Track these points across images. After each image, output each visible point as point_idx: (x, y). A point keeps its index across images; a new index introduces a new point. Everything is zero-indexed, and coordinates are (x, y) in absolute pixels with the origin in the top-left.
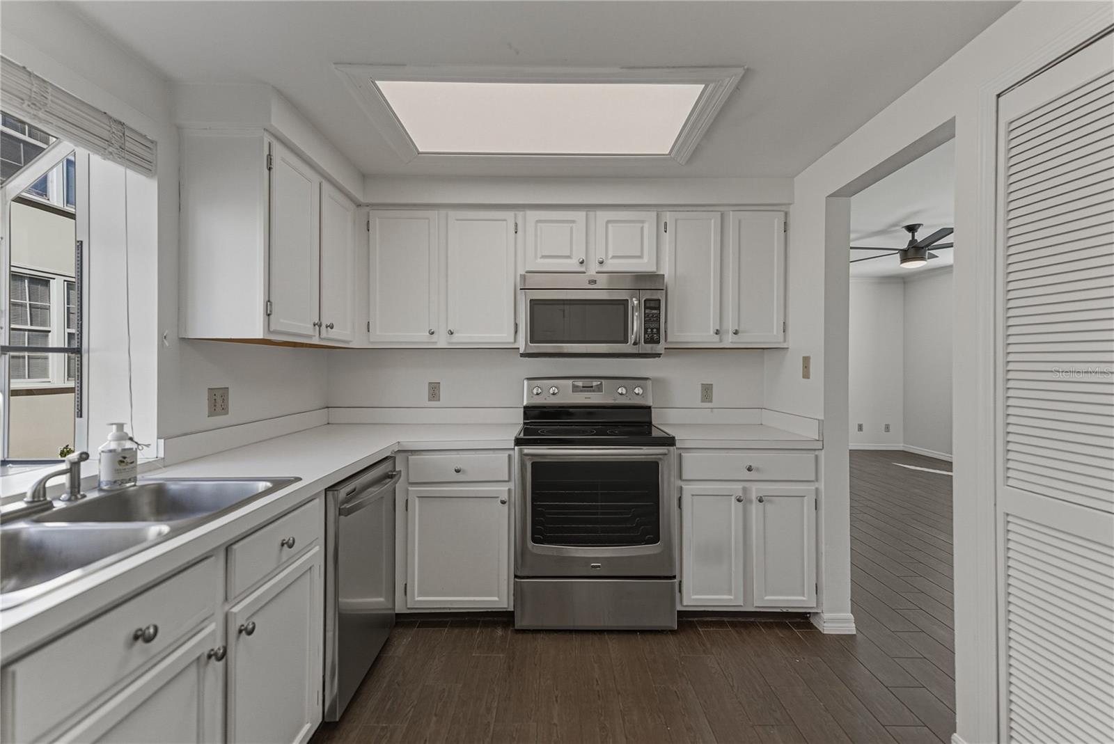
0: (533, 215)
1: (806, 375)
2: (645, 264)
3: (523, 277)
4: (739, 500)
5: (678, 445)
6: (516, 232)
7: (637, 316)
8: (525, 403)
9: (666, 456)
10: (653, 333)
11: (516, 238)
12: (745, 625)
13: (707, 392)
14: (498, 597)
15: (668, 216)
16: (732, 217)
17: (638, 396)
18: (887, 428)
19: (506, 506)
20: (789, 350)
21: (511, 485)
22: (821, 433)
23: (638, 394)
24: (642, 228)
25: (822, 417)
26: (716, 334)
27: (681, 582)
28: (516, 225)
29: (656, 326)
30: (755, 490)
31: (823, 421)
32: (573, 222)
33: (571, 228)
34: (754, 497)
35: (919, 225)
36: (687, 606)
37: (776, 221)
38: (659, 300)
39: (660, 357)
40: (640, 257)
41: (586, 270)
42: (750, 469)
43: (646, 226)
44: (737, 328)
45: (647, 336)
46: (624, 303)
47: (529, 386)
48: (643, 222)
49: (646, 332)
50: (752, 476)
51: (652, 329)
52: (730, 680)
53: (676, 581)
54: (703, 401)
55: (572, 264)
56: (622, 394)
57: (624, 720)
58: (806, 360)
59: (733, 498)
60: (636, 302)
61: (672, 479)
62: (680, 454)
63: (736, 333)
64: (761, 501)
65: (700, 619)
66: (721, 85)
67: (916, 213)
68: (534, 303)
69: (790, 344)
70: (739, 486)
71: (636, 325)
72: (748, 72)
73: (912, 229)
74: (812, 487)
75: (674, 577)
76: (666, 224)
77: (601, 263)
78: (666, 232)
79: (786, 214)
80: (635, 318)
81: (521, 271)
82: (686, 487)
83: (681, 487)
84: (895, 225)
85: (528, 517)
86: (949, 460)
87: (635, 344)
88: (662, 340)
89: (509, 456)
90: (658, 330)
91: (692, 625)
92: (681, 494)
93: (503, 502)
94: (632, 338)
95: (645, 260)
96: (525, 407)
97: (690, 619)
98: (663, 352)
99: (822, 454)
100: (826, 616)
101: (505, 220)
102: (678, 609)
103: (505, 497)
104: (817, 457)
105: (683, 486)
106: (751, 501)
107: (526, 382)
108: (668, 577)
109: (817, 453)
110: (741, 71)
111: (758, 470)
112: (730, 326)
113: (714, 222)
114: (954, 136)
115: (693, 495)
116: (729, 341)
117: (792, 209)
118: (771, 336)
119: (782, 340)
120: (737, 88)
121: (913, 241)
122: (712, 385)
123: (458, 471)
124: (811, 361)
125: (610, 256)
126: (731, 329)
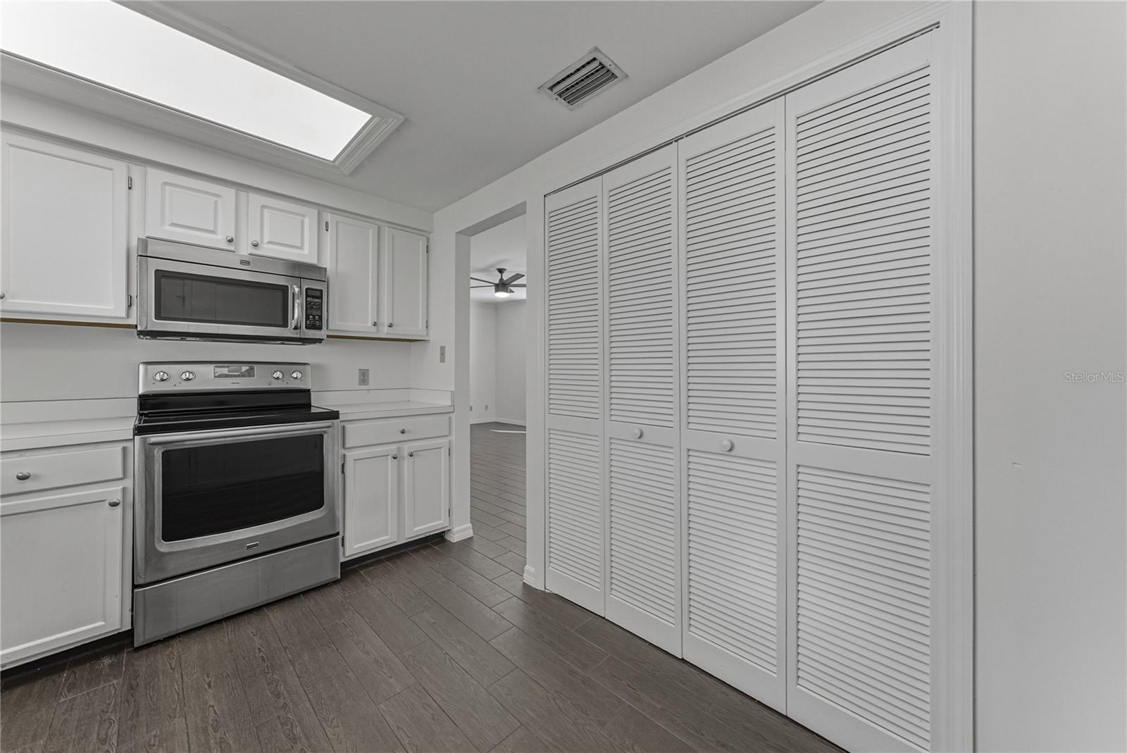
0: (155, 175)
1: (443, 360)
2: (306, 255)
3: (144, 243)
4: (394, 458)
5: (341, 417)
6: (130, 188)
7: (298, 304)
8: (141, 392)
9: (330, 429)
10: (315, 318)
11: (129, 196)
12: (398, 557)
13: (364, 376)
14: (105, 621)
15: (328, 217)
16: (386, 232)
17: (296, 380)
18: (487, 407)
19: (119, 509)
20: (431, 342)
21: (128, 483)
22: (453, 401)
23: (296, 378)
24: (302, 223)
25: (453, 390)
26: (374, 325)
27: (343, 537)
28: (130, 180)
29: (319, 313)
30: (407, 448)
31: (454, 392)
32: (218, 196)
33: (216, 203)
34: (406, 454)
35: (505, 270)
36: (350, 556)
37: (421, 242)
38: (321, 291)
39: (321, 342)
40: (301, 248)
41: (235, 248)
42: (403, 432)
43: (307, 220)
44: (391, 322)
45: (308, 322)
46: (284, 289)
47: (146, 371)
48: (304, 216)
49: (307, 318)
50: (403, 437)
51: (314, 316)
52: (389, 596)
53: (340, 537)
54: (360, 384)
55: (218, 240)
56: (278, 378)
57: (294, 666)
58: (443, 349)
59: (390, 457)
60: (297, 290)
61: (336, 448)
62: (344, 427)
63: (390, 326)
64: (411, 456)
65: (360, 565)
66: (386, 122)
67: (504, 261)
68: (160, 275)
69: (431, 337)
70: (395, 447)
71: (297, 312)
72: (406, 121)
73: (501, 271)
74: (446, 440)
75: (338, 534)
76: (327, 223)
77: (256, 246)
78: (327, 230)
79: (428, 239)
80: (296, 305)
81: (137, 234)
82: (348, 453)
83: (344, 455)
84: (491, 267)
85: (156, 515)
86: (524, 425)
87: (296, 328)
88: (324, 327)
89: (124, 449)
90: (321, 317)
91: (354, 572)
92: (344, 461)
93: (114, 505)
94: (292, 323)
95: (306, 251)
96: (141, 396)
97: (352, 568)
98: (325, 337)
99: (453, 416)
100: (455, 530)
101: (111, 169)
102: (342, 561)
103: (117, 497)
104: (450, 418)
105: (346, 454)
106: (403, 458)
107: (142, 367)
108: (333, 535)
109: (450, 415)
110: (402, 118)
111: (409, 432)
112: (385, 320)
113: (372, 232)
114: (525, 213)
115: (355, 460)
116: (385, 332)
117: (431, 236)
118: (417, 331)
119: (425, 334)
120: (397, 129)
121: (501, 279)
122: (368, 370)
123: (23, 478)
124: (446, 349)
125: (266, 241)
126: (386, 323)
